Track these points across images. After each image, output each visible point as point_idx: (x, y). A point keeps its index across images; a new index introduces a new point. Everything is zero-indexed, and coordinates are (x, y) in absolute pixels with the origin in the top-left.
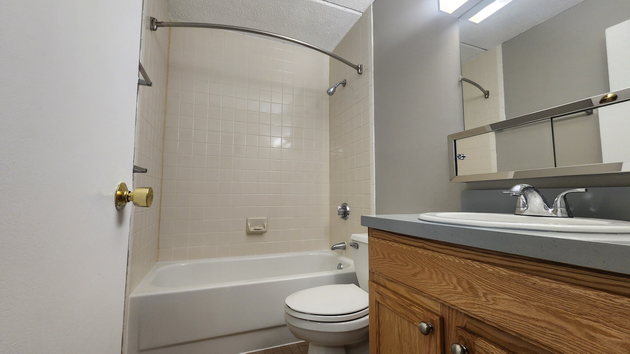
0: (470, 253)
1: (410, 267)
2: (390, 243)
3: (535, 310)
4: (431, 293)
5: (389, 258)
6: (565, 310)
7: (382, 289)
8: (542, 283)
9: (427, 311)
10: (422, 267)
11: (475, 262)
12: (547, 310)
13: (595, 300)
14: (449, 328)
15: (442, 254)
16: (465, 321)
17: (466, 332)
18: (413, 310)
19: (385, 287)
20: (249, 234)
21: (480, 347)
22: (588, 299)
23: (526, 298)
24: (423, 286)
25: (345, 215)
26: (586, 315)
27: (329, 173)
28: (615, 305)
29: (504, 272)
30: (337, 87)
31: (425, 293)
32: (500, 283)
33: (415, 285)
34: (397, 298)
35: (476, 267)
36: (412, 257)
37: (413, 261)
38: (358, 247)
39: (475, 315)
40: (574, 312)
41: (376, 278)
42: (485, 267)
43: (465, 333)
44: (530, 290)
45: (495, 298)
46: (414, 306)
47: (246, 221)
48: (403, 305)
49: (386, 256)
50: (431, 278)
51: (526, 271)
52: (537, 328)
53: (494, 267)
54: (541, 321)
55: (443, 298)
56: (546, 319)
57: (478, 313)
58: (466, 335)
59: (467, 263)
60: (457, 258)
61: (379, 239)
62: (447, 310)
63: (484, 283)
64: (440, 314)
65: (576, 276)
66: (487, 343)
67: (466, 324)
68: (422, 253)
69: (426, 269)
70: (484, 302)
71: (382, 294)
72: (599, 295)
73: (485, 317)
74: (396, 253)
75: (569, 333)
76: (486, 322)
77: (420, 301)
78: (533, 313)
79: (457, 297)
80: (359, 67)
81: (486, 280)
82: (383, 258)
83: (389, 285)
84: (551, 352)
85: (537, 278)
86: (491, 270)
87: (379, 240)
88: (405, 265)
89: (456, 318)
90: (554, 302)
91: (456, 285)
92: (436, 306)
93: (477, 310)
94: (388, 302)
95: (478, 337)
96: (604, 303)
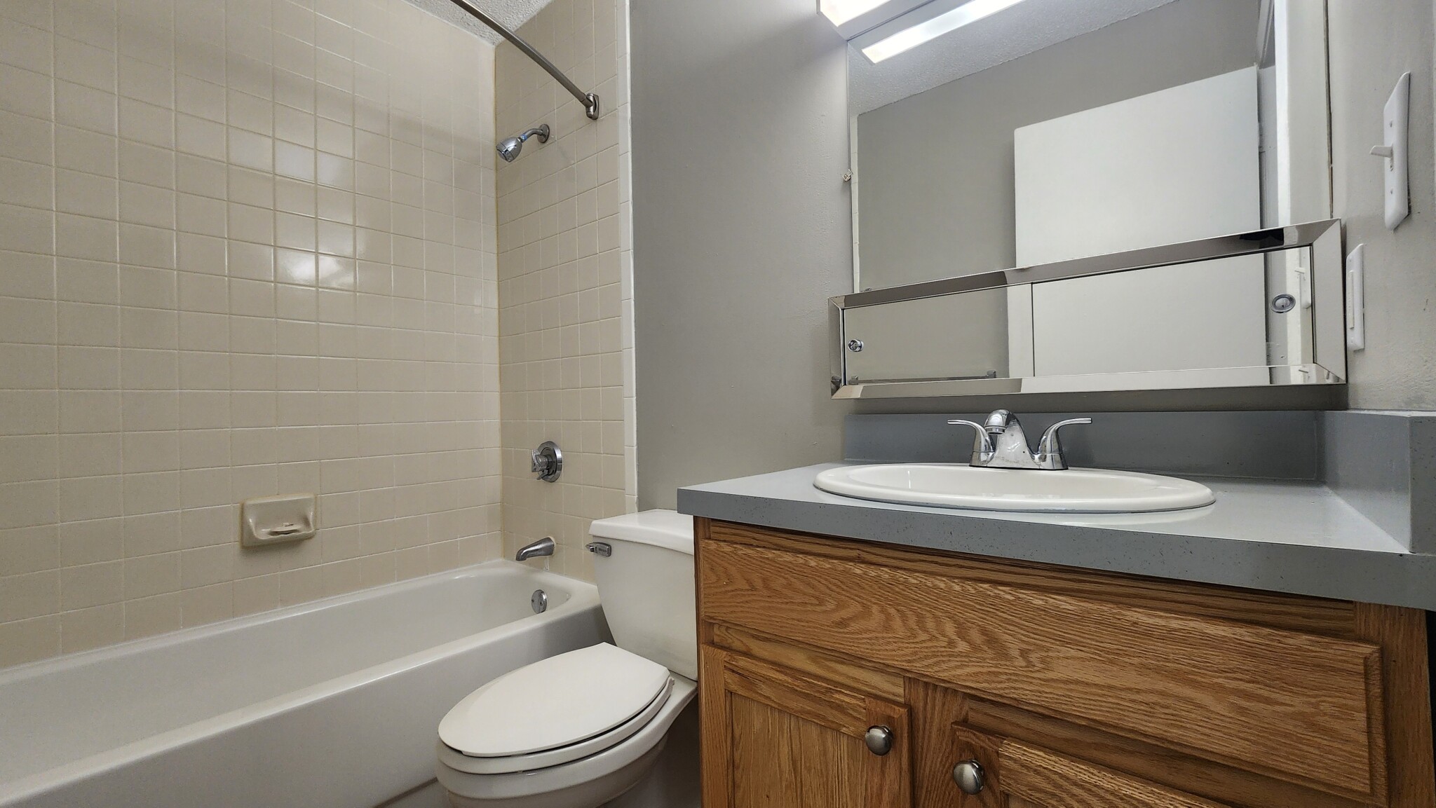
0: (981, 567)
1: (830, 606)
2: (770, 554)
3: (1134, 673)
4: (887, 659)
5: (767, 587)
6: (1194, 666)
7: (743, 662)
8: (1151, 621)
9: (874, 698)
10: (864, 605)
11: (1000, 588)
12: (1158, 670)
13: (1253, 645)
14: (924, 726)
15: (917, 574)
16: (966, 708)
17: (977, 733)
18: (837, 701)
19: (747, 654)
20: (252, 548)
21: (1011, 758)
22: (1240, 644)
23: (1118, 652)
24: (864, 646)
25: (549, 472)
26: (1235, 672)
27: (498, 365)
28: (1287, 649)
29: (1066, 604)
30: (525, 140)
31: (870, 661)
32: (1061, 628)
33: (842, 646)
34: (790, 680)
35: (1004, 598)
36: (835, 585)
37: (838, 593)
38: (609, 552)
39: (996, 695)
40: (1212, 669)
41: (719, 636)
42: (1024, 596)
43: (974, 734)
44: (1126, 635)
45: (1047, 656)
46: (840, 691)
47: (238, 512)
48: (808, 694)
49: (758, 583)
50: (887, 628)
51: (1116, 599)
52: (1136, 707)
53: (1046, 596)
54: (1146, 691)
55: (918, 669)
56: (1156, 687)
57: (1007, 691)
58: (978, 738)
59: (981, 589)
60: (955, 581)
61: (735, 546)
62: (921, 691)
63: (1022, 629)
64: (902, 700)
65: (1206, 601)
66: (1025, 748)
67: (967, 714)
68: (864, 574)
69: (875, 609)
70: (1021, 667)
71: (746, 674)
72: (1257, 635)
73: (1023, 697)
74: (786, 576)
75: (1200, 706)
76: (1022, 707)
77: (848, 677)
78: (1131, 679)
79: (957, 663)
80: (591, 99)
81: (1027, 624)
82: (748, 590)
83: (757, 647)
84: (1162, 745)
85: (1139, 612)
86: (1041, 602)
87: (736, 548)
88: (817, 603)
89: (944, 704)
90: (1173, 654)
91: (954, 637)
92: (894, 684)
93: (1003, 685)
94: (765, 690)
95: (1005, 739)
96: (1270, 649)
